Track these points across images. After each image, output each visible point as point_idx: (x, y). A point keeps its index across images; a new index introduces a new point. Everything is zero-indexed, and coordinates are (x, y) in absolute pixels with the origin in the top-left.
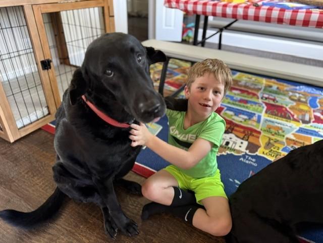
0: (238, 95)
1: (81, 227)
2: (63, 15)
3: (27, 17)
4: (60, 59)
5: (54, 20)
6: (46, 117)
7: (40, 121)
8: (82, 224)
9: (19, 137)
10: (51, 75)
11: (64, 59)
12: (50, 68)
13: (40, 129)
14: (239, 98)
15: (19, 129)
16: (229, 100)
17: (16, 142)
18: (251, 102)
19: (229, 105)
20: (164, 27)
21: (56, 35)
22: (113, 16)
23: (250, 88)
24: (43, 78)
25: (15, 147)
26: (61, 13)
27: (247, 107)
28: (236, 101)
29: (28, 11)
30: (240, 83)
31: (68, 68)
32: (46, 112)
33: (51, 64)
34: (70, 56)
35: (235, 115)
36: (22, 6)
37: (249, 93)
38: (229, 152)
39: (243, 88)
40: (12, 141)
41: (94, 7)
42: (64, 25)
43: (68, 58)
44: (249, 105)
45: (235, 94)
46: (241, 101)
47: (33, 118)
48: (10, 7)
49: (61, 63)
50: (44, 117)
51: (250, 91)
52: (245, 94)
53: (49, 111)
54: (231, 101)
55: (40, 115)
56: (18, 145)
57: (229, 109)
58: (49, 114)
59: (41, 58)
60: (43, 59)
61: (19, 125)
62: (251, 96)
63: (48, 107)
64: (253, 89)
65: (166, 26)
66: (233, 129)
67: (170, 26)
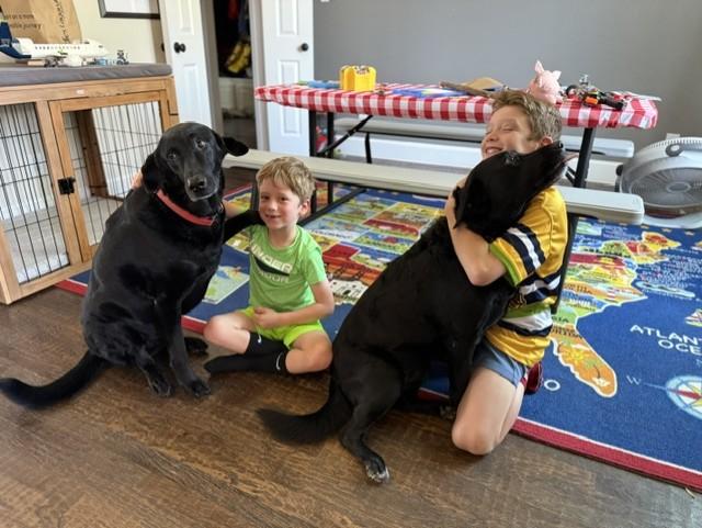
0: (387, 231)
1: (110, 390)
2: (96, 114)
3: (41, 118)
4: (90, 187)
5: (82, 123)
6: (65, 269)
7: (53, 274)
8: (111, 387)
9: (20, 297)
10: (73, 203)
11: (98, 188)
12: (73, 192)
13: (52, 287)
14: (386, 235)
15: (20, 284)
16: (371, 239)
17: (14, 303)
18: (402, 240)
19: (368, 246)
20: (283, 134)
21: (84, 149)
22: (177, 115)
23: (409, 223)
24: (61, 207)
25: (14, 310)
26: (93, 111)
27: (394, 248)
28: (380, 240)
29: (42, 109)
30: (395, 217)
31: (103, 203)
32: (65, 262)
33: (74, 184)
34: (108, 181)
35: (372, 258)
36: (34, 103)
37: (403, 228)
38: (345, 302)
39: (398, 223)
40: (8, 301)
41: (144, 103)
42: (97, 131)
43: (105, 185)
44: (398, 245)
45: (382, 231)
46: (387, 240)
47: (44, 269)
48: (19, 104)
49: (93, 195)
50: (61, 268)
51: (407, 226)
52: (399, 231)
53: (69, 259)
54: (372, 241)
55: (54, 264)
56: (17, 308)
57: (366, 251)
58: (69, 264)
59: (58, 175)
60: (61, 177)
61: (21, 278)
62: (407, 232)
63: (67, 254)
64: (413, 223)
65: (286, 131)
66: (362, 275)
67: (294, 132)
